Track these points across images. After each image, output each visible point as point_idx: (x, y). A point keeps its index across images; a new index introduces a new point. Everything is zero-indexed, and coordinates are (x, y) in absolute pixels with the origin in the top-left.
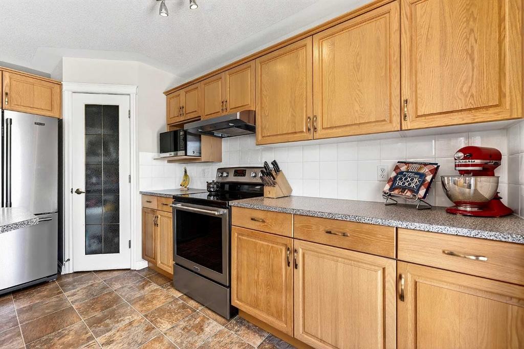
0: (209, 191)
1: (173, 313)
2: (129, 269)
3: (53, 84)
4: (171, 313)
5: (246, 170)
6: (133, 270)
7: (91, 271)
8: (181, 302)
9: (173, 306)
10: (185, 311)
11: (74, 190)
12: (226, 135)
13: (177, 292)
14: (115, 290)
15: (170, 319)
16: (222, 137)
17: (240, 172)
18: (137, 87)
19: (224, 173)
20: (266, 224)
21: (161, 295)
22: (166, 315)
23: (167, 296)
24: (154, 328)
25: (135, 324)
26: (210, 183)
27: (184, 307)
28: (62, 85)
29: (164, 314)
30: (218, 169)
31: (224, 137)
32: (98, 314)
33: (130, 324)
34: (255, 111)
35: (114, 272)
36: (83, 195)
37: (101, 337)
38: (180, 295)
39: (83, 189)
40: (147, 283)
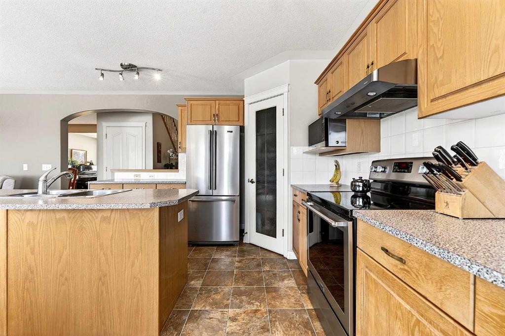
0: (354, 191)
1: (293, 326)
2: (283, 255)
3: (239, 101)
4: (291, 323)
5: (412, 163)
6: (285, 258)
7: (258, 247)
8: (307, 316)
9: (297, 317)
10: (306, 332)
11: (250, 180)
12: (386, 113)
13: (309, 302)
14: (264, 271)
15: (286, 330)
16: (381, 118)
17: (404, 165)
18: (289, 85)
19: (379, 167)
20: (406, 267)
21: (293, 296)
22: (286, 323)
23: (298, 301)
24: (268, 330)
25: (258, 315)
26: (357, 181)
27: (307, 325)
28: (244, 101)
29: (284, 320)
30: (373, 162)
31: (383, 117)
32: (242, 287)
33: (256, 311)
34: (416, 60)
35: (272, 254)
36: (254, 185)
37: (233, 310)
38: (311, 307)
39: (255, 180)
40: (288, 276)
